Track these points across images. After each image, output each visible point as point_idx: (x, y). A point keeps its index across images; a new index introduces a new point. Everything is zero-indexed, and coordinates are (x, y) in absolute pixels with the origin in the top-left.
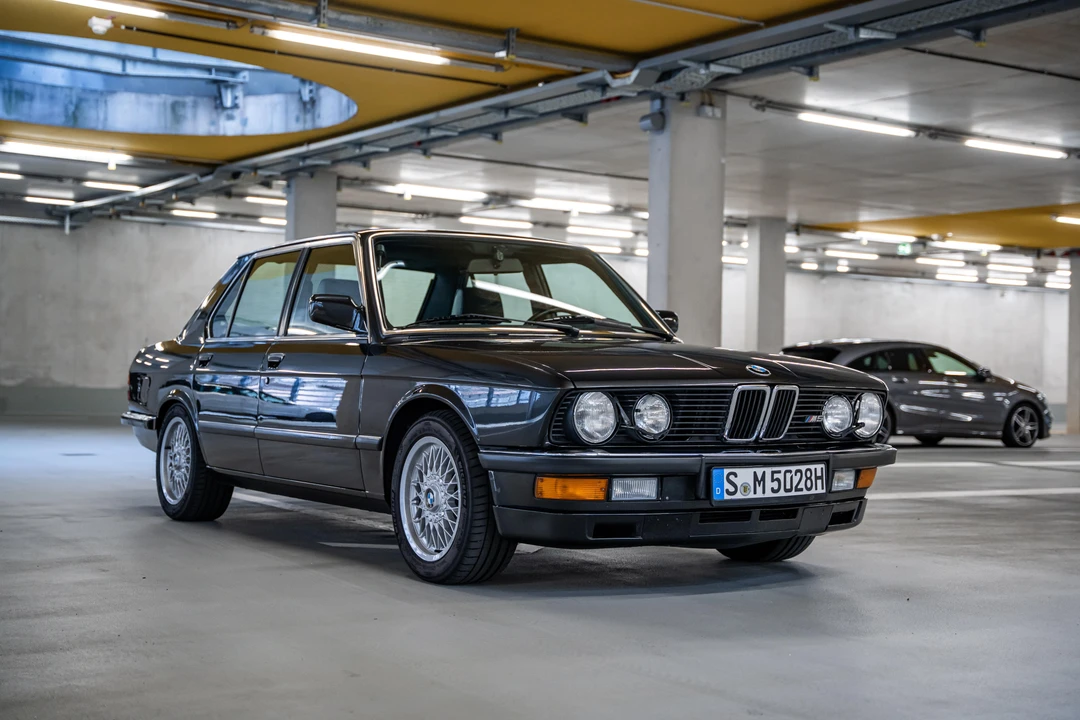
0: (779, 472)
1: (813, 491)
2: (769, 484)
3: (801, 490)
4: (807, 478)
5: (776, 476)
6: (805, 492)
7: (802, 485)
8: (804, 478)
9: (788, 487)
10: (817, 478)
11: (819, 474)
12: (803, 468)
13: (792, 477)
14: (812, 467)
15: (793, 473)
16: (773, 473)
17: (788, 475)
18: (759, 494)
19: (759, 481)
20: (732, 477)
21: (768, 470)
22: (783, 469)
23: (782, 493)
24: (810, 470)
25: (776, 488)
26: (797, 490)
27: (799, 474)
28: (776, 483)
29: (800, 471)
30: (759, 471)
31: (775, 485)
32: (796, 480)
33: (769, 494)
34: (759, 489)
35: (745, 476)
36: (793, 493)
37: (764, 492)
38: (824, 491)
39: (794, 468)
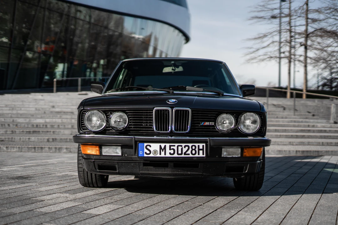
0: (174, 146)
1: (197, 155)
2: (168, 151)
3: (189, 154)
4: (192, 150)
5: (172, 147)
6: (191, 155)
7: (189, 152)
8: (190, 149)
9: (180, 152)
10: (199, 150)
11: (201, 147)
12: (190, 145)
14: (197, 145)
15: (183, 147)
16: (170, 146)
17: (180, 148)
22: (176, 145)
26: (185, 154)
27: (187, 148)
29: (188, 146)
30: (163, 145)
33: (168, 155)
36: (183, 156)
38: (204, 156)
39: (183, 145)
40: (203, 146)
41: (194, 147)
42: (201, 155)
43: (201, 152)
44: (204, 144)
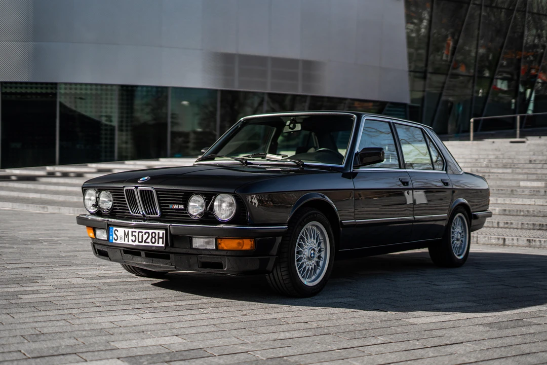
0: (136, 232)
1: (156, 244)
3: (149, 243)
4: (152, 237)
5: (134, 234)
6: (151, 244)
7: (149, 240)
8: (150, 237)
9: (140, 240)
10: (159, 238)
11: (161, 235)
12: (150, 231)
13: (142, 236)
14: (157, 232)
15: (144, 233)
16: (132, 232)
17: (141, 234)
18: (126, 242)
19: (126, 235)
20: (116, 232)
21: (130, 230)
22: (138, 230)
23: (137, 243)
24: (155, 233)
25: (134, 240)
26: (145, 242)
27: (147, 234)
28: (134, 237)
29: (148, 233)
31: (133, 238)
32: (145, 237)
33: (130, 243)
34: (126, 239)
35: (121, 232)
36: (143, 244)
37: (128, 241)
38: (164, 245)
39: (144, 231)
40: (163, 233)
41: (154, 235)
42: (161, 244)
43: (161, 240)
44: (164, 232)
